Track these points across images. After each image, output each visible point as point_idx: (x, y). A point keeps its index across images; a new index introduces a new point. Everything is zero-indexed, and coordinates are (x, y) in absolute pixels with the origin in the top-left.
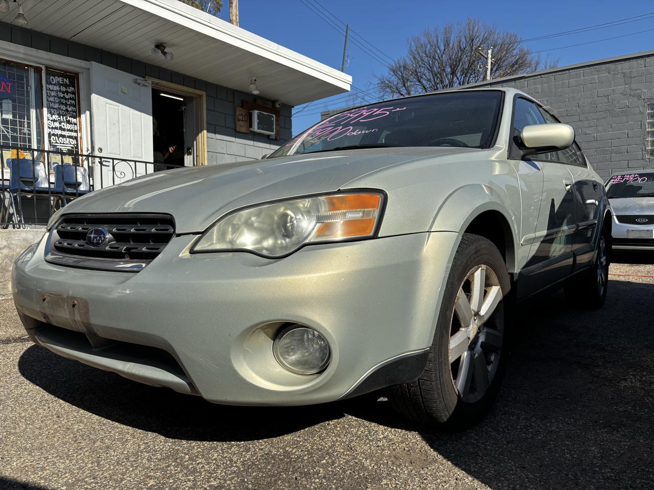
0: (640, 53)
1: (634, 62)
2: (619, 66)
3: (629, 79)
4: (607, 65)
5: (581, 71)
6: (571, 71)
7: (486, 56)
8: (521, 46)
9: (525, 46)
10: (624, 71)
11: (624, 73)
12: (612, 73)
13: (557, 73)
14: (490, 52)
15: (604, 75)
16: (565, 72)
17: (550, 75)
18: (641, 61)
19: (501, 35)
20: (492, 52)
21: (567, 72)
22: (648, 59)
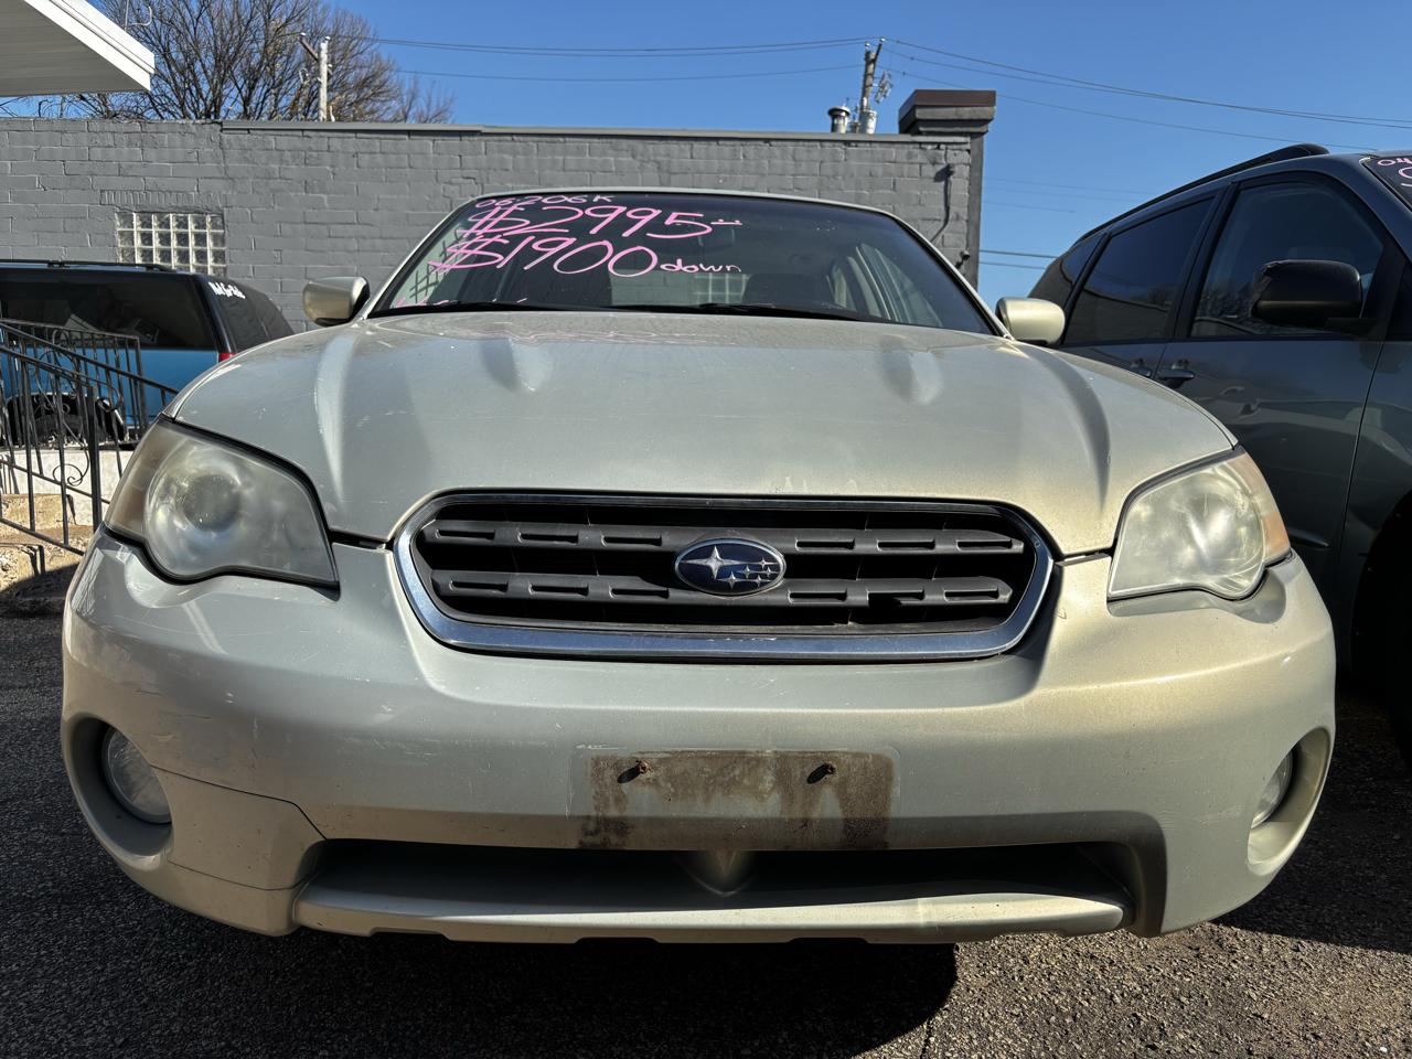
0: (684, 130)
1: (674, 146)
2: (651, 147)
3: (666, 175)
4: (631, 142)
5: (586, 143)
6: (567, 139)
7: (316, 55)
8: (375, 49)
9: (385, 52)
10: (659, 158)
11: (658, 163)
12: (639, 158)
13: (544, 139)
14: (324, 46)
15: (626, 159)
16: (555, 139)
17: (529, 138)
18: (685, 146)
19: (331, 14)
20: (332, 50)
21: (561, 139)
22: (696, 145)
